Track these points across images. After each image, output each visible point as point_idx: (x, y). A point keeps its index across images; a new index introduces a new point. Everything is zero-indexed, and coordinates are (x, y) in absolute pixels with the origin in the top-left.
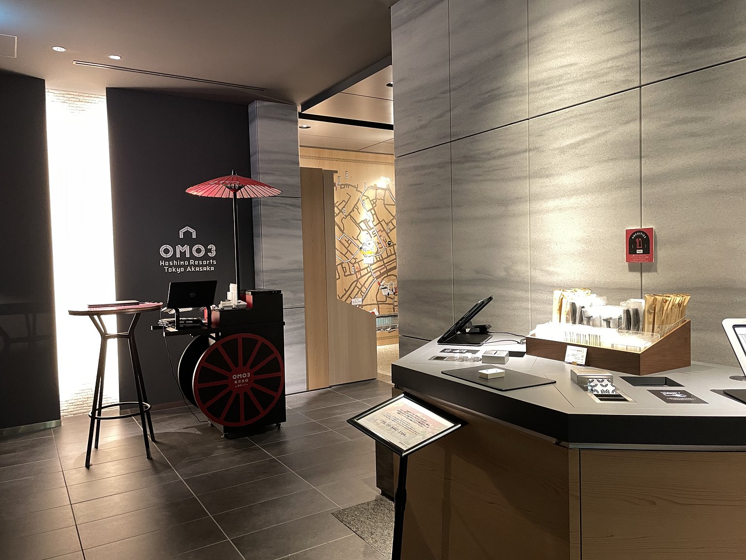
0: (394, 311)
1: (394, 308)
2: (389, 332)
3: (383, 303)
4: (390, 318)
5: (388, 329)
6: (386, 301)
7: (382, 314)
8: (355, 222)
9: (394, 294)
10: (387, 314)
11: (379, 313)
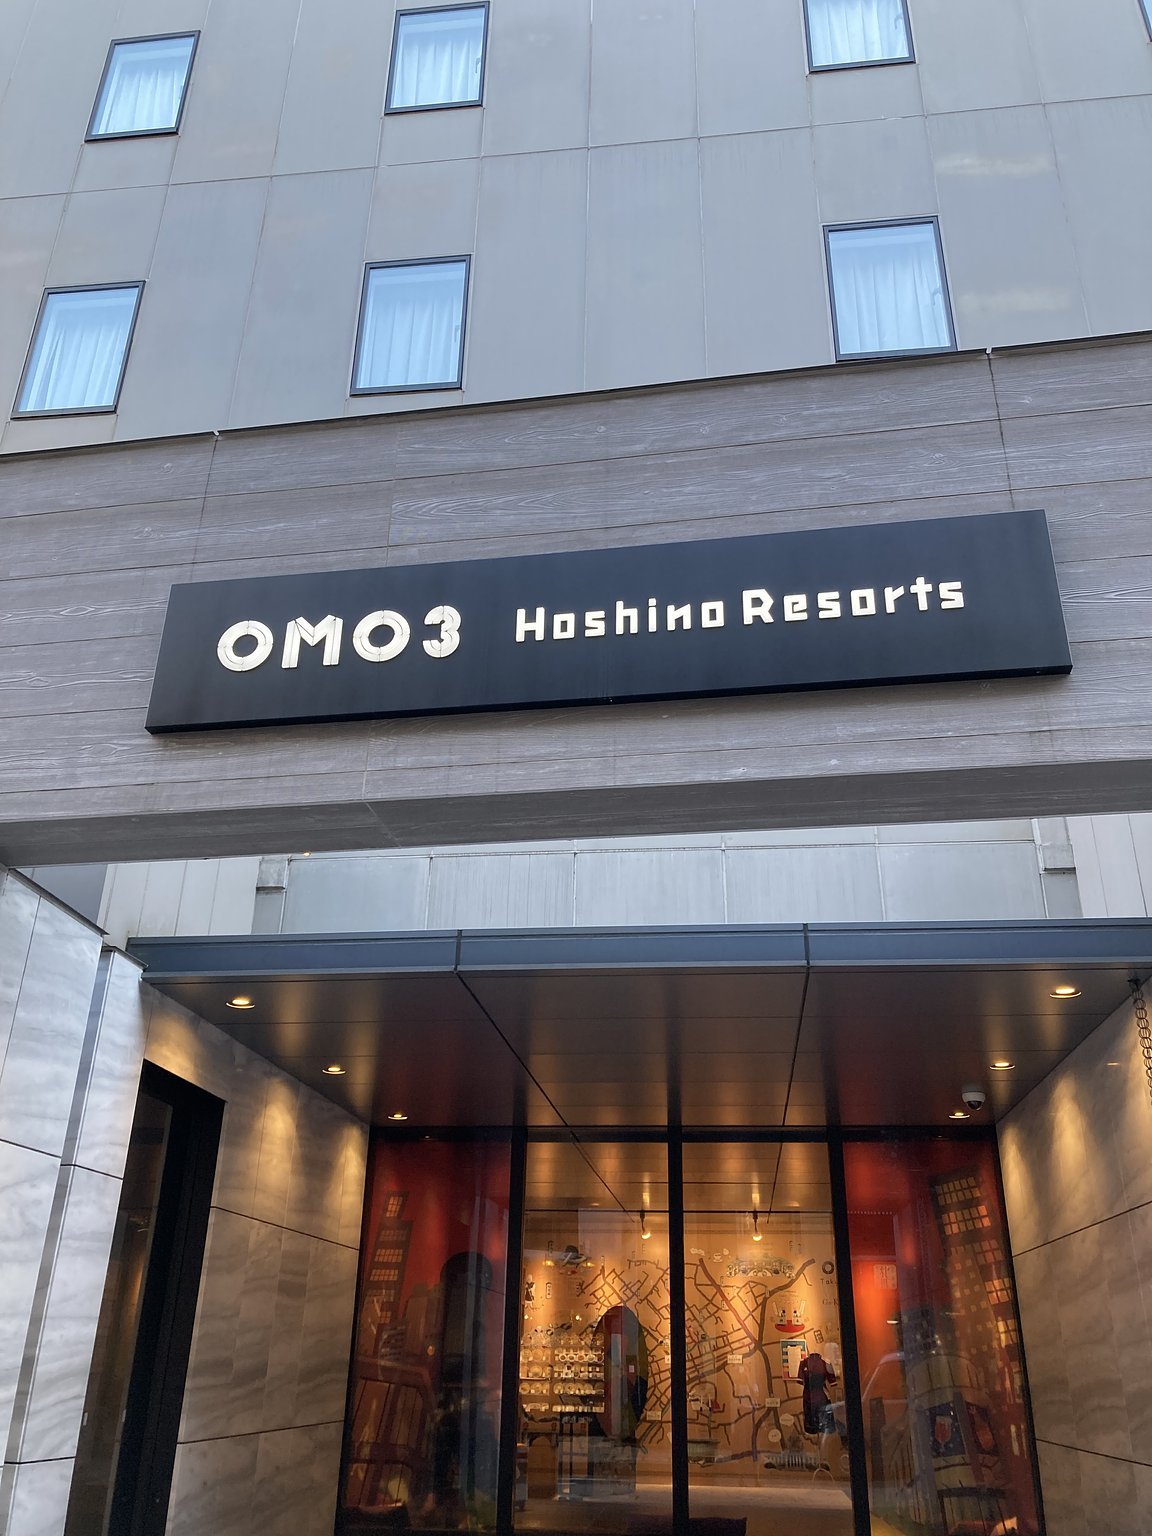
0: (710, 1435)
2: (702, 1466)
3: (693, 1421)
4: (704, 1445)
5: (701, 1462)
6: (697, 1419)
8: (654, 1308)
9: (710, 1409)
10: (698, 1437)
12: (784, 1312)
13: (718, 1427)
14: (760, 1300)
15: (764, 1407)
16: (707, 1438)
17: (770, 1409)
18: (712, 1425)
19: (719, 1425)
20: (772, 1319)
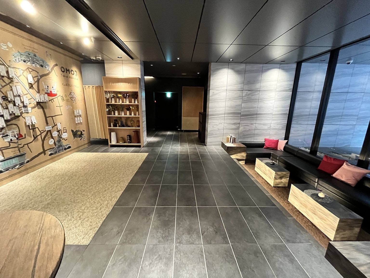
0: (20, 152)
1: (19, 150)
2: (18, 169)
3: (7, 148)
4: (17, 158)
5: (17, 167)
6: (10, 146)
7: (6, 157)
9: (17, 139)
10: (12, 155)
11: (3, 156)
12: (48, 87)
13: (24, 146)
14: (36, 79)
15: (45, 131)
16: (19, 154)
17: (48, 131)
18: (20, 146)
19: (24, 145)
20: (43, 90)
